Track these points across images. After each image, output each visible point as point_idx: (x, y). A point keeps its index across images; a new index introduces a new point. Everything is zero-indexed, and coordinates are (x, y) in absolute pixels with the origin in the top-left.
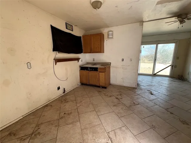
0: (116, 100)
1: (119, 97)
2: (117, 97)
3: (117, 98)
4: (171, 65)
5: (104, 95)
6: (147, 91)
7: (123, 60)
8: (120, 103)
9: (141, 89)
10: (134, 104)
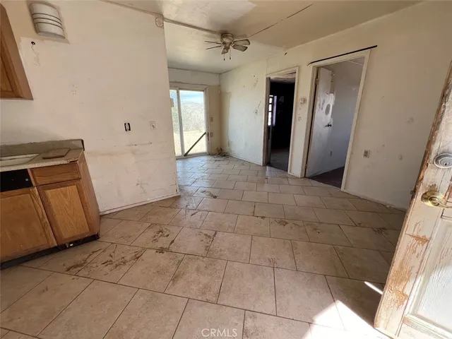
0: (163, 260)
1: (163, 242)
2: (159, 245)
3: (161, 250)
4: (205, 134)
5: (107, 269)
6: (203, 195)
7: (128, 127)
8: (180, 259)
9: (191, 195)
10: (209, 237)
